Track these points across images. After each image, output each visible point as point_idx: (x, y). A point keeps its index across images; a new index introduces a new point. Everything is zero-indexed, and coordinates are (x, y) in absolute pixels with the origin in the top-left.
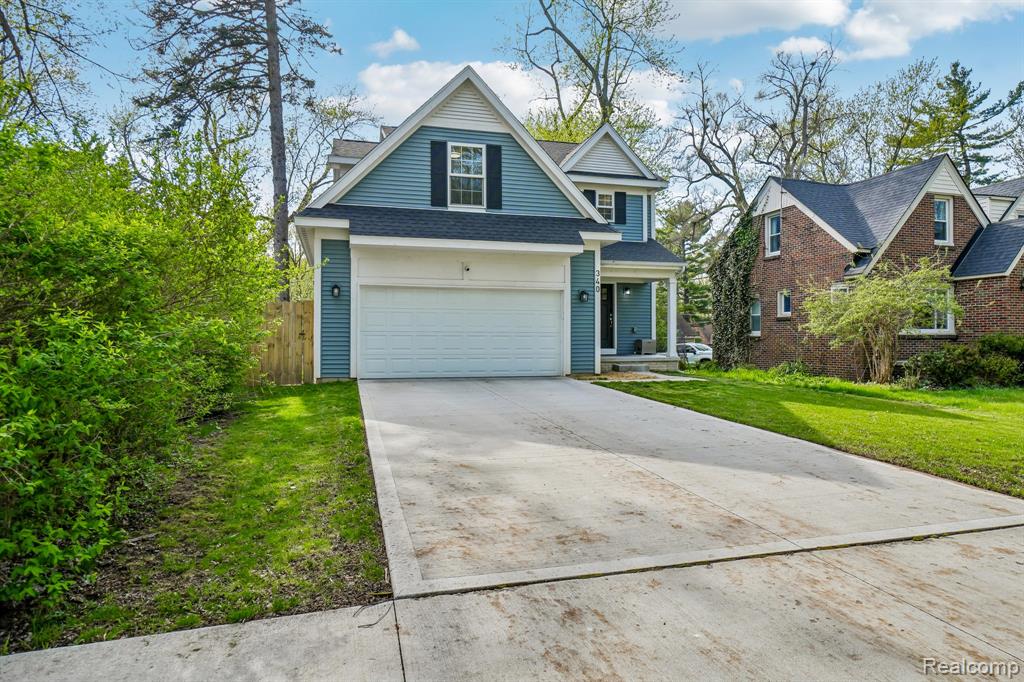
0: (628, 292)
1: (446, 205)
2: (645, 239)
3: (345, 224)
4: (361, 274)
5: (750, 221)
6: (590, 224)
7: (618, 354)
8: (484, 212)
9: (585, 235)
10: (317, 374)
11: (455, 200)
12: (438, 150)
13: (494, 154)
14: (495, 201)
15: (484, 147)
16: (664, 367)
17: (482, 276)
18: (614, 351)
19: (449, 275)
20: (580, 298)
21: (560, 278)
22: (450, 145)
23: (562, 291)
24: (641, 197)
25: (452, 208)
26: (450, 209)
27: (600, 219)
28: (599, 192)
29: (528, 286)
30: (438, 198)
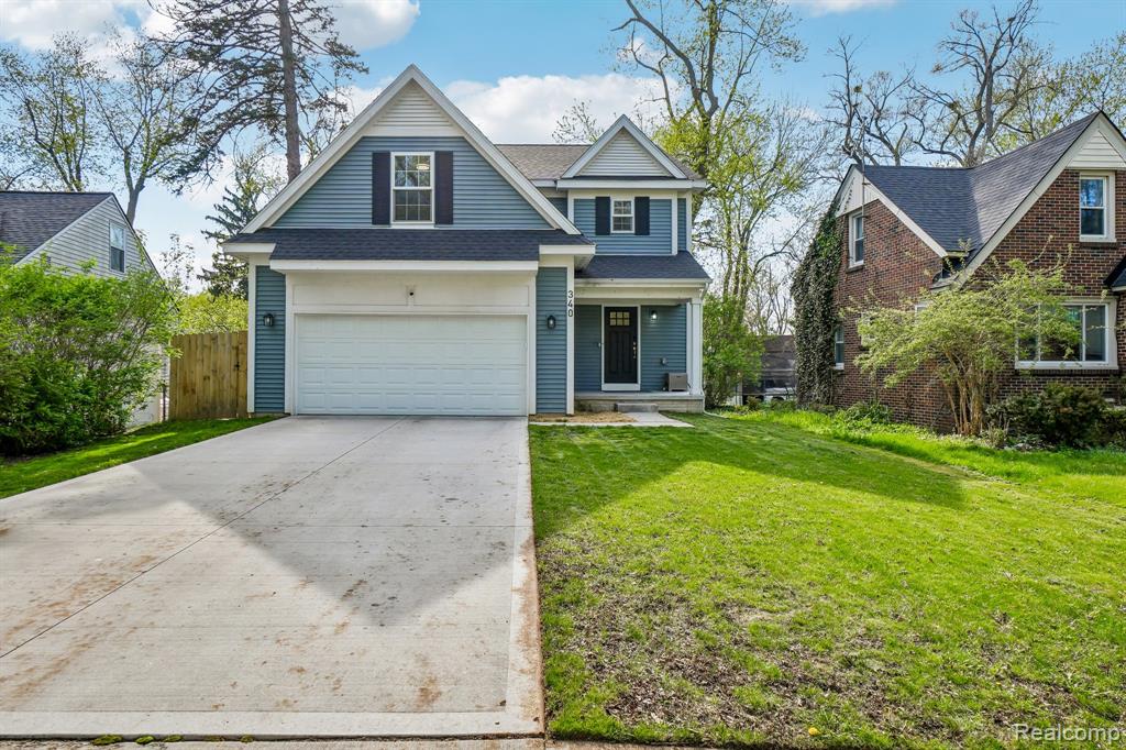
0: (654, 317)
1: (388, 223)
2: (675, 252)
3: (270, 248)
4: (296, 302)
5: (833, 224)
6: (559, 237)
7: (642, 391)
8: (432, 228)
9: (544, 250)
10: (251, 408)
11: (397, 218)
12: (380, 161)
13: (444, 162)
14: (445, 215)
15: (432, 155)
16: (683, 408)
17: (430, 299)
18: (637, 387)
19: (390, 301)
20: (548, 324)
21: (524, 300)
22: (393, 155)
23: (526, 316)
24: (670, 201)
25: (396, 225)
26: (393, 227)
27: (571, 230)
28: (614, 198)
29: (483, 310)
30: (380, 215)
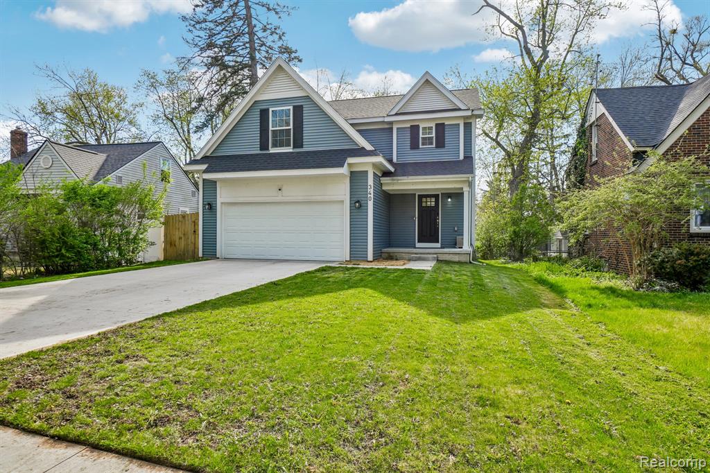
0: (449, 200)
1: (268, 149)
2: (462, 157)
3: (204, 167)
4: (222, 196)
7: (442, 247)
8: (291, 151)
9: (351, 160)
10: (201, 255)
11: (275, 145)
12: (264, 114)
13: (298, 110)
14: (298, 143)
15: (291, 108)
17: (292, 193)
18: (438, 245)
19: (268, 194)
21: (342, 191)
22: (271, 110)
23: (343, 201)
24: (459, 124)
25: (272, 150)
26: (271, 152)
27: (369, 147)
28: (422, 125)
30: (264, 146)
